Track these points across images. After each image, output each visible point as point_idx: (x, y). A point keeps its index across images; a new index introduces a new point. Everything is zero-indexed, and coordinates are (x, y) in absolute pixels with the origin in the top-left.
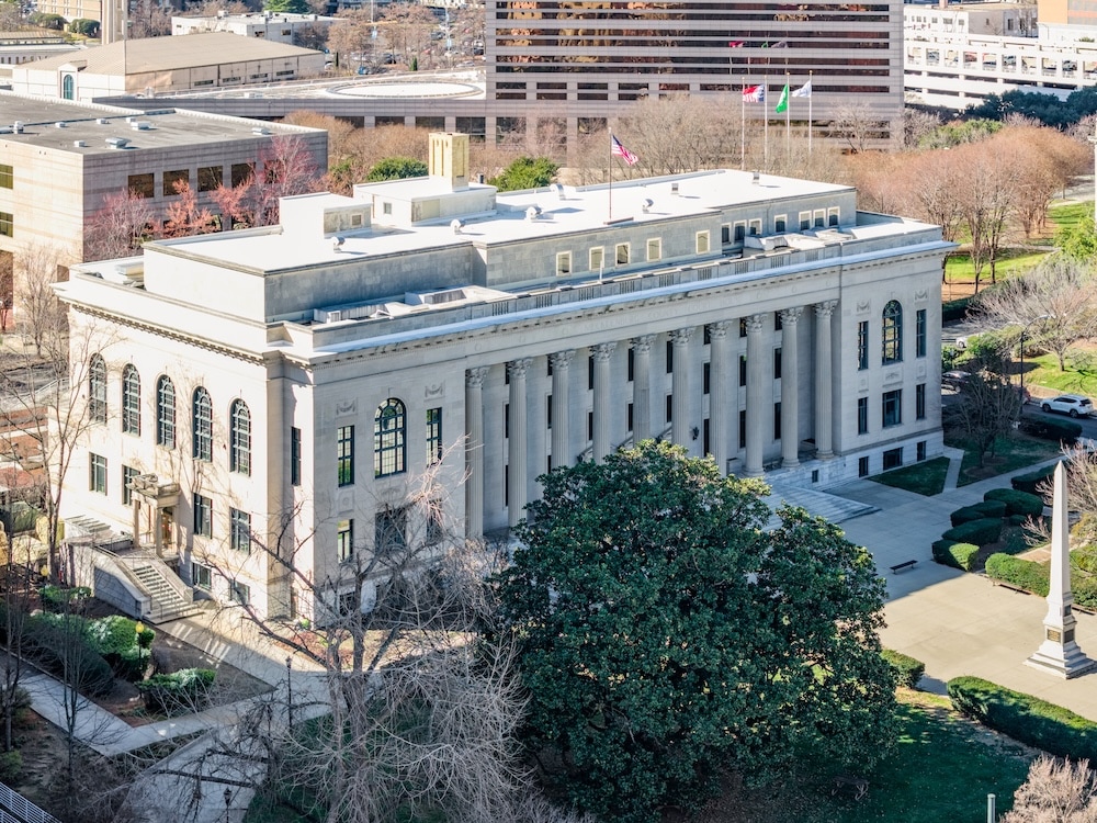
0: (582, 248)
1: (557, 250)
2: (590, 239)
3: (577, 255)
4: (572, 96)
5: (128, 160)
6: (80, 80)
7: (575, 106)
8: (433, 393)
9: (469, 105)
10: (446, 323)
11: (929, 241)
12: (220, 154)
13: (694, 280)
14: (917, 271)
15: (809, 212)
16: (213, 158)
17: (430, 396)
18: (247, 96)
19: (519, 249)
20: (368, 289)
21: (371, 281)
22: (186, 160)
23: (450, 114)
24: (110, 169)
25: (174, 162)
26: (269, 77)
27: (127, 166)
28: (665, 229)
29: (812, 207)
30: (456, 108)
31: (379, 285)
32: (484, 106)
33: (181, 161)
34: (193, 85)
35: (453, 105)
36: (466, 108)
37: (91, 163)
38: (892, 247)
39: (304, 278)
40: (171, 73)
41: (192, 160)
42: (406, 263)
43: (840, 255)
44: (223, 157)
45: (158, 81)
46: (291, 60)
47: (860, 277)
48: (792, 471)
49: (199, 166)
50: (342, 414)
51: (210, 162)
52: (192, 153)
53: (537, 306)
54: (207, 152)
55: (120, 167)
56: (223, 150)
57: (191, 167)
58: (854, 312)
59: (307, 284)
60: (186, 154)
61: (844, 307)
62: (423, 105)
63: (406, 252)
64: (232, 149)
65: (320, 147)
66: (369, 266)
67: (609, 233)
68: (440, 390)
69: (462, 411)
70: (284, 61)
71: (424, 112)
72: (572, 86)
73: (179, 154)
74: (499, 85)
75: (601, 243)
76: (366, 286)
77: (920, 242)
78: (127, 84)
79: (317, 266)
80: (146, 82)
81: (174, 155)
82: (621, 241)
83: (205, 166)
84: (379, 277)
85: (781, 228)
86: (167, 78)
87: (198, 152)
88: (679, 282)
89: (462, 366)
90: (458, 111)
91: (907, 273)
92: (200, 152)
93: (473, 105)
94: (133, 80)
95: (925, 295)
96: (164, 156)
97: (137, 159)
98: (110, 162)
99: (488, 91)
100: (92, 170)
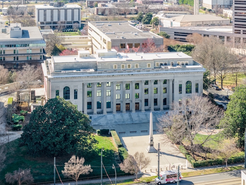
0: (119, 64)
1: (114, 64)
2: (121, 63)
3: (118, 65)
4: (242, 33)
5: (120, 41)
6: (174, 22)
7: (242, 35)
8: (75, 86)
9: (229, 34)
10: (78, 75)
11: (199, 70)
12: (139, 41)
13: (136, 72)
14: (195, 76)
15: (180, 62)
16: (138, 41)
17: (75, 87)
18: (189, 29)
19: (105, 63)
20: (75, 68)
21: (75, 66)
22: (132, 42)
23: (226, 36)
24: (116, 42)
25: (130, 42)
26: (209, 25)
27: (120, 42)
28: (140, 62)
29: (181, 61)
30: (219, 34)
31: (77, 67)
32: (232, 34)
33: (131, 42)
34: (196, 25)
35: (226, 34)
36: (229, 35)
37: (112, 41)
38: (188, 70)
39: (61, 64)
40: (191, 22)
41: (133, 42)
42: (83, 64)
43: (174, 71)
44: (140, 41)
45: (188, 24)
46: (221, 21)
47: (179, 75)
48: (161, 111)
49: (135, 43)
50: (56, 88)
51: (137, 42)
52: (133, 40)
53: (99, 74)
54: (137, 40)
55: (118, 42)
56: (140, 40)
57: (133, 43)
58: (178, 82)
59: (62, 66)
60: (132, 40)
61: (175, 81)
62: (220, 33)
63: (83, 62)
64: (142, 40)
65: (162, 41)
66: (75, 64)
67: (126, 62)
68: (77, 86)
69: (82, 90)
70: (219, 21)
71: (221, 35)
72: (242, 31)
73: (131, 40)
74: (235, 30)
75: (124, 64)
76: (74, 67)
77: (197, 70)
78: (180, 24)
79: (64, 63)
80: (185, 24)
81: (130, 40)
82: (129, 64)
83: (136, 43)
84: (77, 66)
85: (166, 64)
86: (190, 24)
87: (134, 40)
88: (132, 72)
89: (82, 83)
90: (227, 35)
91: (193, 76)
92: (135, 40)
93: (230, 34)
94: (182, 24)
95: (198, 80)
96: (127, 40)
97: (122, 41)
98: (116, 41)
99: (233, 31)
100: (113, 42)
